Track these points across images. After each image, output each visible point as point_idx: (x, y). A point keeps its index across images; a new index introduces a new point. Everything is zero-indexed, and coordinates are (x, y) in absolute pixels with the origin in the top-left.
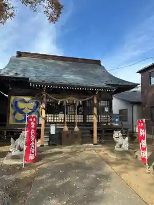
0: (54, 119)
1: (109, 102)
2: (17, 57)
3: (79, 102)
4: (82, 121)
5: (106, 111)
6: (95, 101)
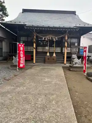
1: (78, 39)
3: (56, 38)
5: (76, 45)
6: (66, 38)
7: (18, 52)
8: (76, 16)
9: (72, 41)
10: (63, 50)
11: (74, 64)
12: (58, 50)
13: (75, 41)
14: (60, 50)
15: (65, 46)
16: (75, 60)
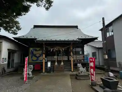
0: (52, 59)
1: (82, 48)
2: (34, 28)
3: (63, 50)
4: (67, 59)
6: (71, 49)
8: (78, 30)
9: (76, 50)
10: (70, 58)
11: (80, 72)
12: (66, 58)
13: (79, 50)
14: (67, 58)
15: (71, 55)
16: (80, 69)
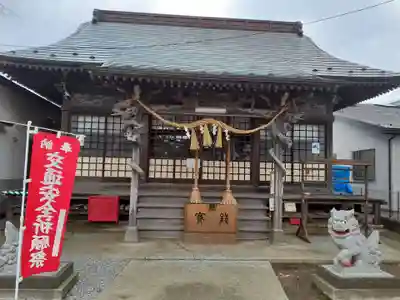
4: (248, 178)
5: (316, 151)
7: (26, 181)
8: (303, 40)
10: (262, 171)
12: (241, 171)
13: (309, 134)
14: (248, 171)
